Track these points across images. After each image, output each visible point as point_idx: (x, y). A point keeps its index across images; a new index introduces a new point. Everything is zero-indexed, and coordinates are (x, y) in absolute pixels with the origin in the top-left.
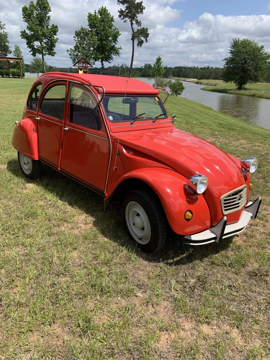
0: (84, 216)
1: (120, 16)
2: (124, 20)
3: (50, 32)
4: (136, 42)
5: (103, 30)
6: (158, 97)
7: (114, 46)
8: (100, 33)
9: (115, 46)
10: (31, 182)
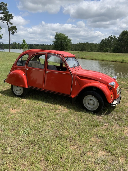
1: (1, 20)
2: (3, 22)
4: (11, 32)
10: (23, 99)
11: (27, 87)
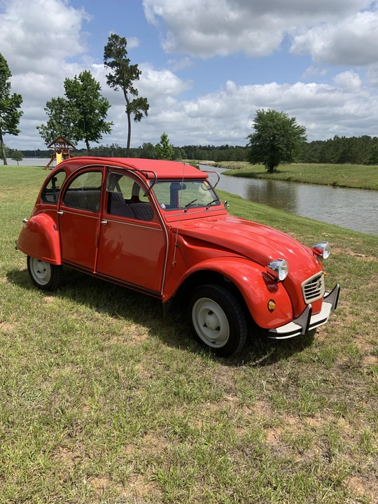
0: (133, 327)
1: (108, 83)
2: (115, 88)
3: (11, 104)
4: (133, 115)
5: (87, 101)
6: (207, 182)
7: (102, 120)
8: (83, 105)
9: (104, 121)
10: (49, 295)
11: (58, 262)
